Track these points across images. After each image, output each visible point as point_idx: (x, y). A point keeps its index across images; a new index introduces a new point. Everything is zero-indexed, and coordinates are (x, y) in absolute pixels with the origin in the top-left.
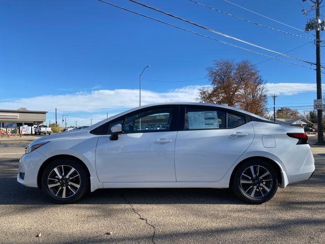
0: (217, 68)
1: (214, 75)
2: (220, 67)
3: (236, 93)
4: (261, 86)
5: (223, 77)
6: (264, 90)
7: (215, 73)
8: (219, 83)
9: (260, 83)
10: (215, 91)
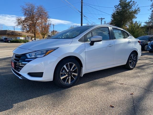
0: (27, 7)
1: (25, 10)
2: (29, 7)
3: (38, 22)
4: (48, 19)
5: (30, 12)
6: (50, 21)
7: (25, 9)
8: (28, 15)
9: (48, 18)
10: (26, 19)
